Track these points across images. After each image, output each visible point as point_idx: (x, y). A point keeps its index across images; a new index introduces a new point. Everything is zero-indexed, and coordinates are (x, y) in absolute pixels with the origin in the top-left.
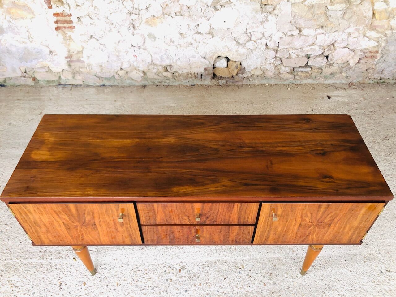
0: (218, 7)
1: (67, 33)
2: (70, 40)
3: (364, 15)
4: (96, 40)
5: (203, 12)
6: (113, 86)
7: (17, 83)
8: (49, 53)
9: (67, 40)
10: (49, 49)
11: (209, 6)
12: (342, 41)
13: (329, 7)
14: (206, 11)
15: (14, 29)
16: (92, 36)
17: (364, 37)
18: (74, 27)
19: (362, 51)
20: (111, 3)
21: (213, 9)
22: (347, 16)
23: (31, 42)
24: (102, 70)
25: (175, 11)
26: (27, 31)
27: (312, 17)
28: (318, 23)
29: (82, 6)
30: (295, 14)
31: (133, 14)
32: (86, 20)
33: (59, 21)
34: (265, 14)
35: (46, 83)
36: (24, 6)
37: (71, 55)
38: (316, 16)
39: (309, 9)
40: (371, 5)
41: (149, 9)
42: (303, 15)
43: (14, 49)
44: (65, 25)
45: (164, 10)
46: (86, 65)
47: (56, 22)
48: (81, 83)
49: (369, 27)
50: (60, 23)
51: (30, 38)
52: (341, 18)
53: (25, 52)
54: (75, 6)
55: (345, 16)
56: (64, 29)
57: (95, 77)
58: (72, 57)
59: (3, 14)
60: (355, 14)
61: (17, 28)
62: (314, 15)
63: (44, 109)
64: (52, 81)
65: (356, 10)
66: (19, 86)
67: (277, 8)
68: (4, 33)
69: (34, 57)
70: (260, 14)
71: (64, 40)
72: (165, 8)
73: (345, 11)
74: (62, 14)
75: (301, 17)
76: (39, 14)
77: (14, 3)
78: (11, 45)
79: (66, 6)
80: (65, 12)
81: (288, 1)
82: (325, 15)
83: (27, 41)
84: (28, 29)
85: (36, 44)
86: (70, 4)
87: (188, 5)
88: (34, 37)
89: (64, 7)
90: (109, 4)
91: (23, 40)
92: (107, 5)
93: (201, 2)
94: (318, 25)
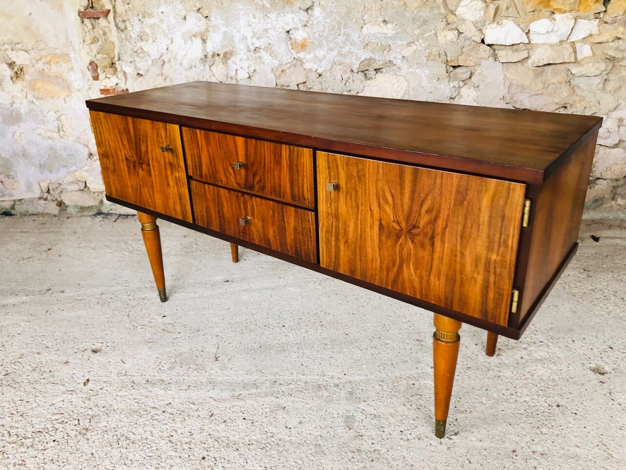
0: (371, 73)
5: (344, 82)
7: (31, 210)
8: (87, 157)
10: (88, 150)
11: (355, 71)
12: (607, 134)
13: (574, 71)
14: (350, 81)
15: (37, 115)
20: (192, 68)
21: (361, 76)
22: (611, 86)
23: (62, 138)
25: (296, 81)
26: (57, 119)
27: (543, 88)
28: (557, 100)
29: (146, 74)
30: (511, 84)
34: (456, 83)
35: (78, 210)
36: (56, 77)
38: (551, 87)
39: (535, 75)
41: (252, 78)
42: (527, 83)
43: (33, 150)
45: (278, 79)
51: (61, 131)
52: (599, 90)
53: (50, 154)
54: (135, 75)
55: (606, 87)
59: (22, 90)
61: (42, 114)
62: (546, 85)
64: (89, 207)
66: (35, 214)
67: (476, 73)
68: (20, 122)
69: (62, 163)
70: (446, 82)
72: (280, 75)
73: (605, 78)
74: (115, 89)
75: (523, 88)
76: (79, 90)
77: (42, 72)
78: (29, 143)
79: (120, 75)
80: (119, 85)
81: (495, 60)
82: (568, 85)
83: (55, 135)
84: (59, 114)
85: (68, 140)
86: (127, 72)
87: (319, 71)
88: (67, 129)
89: (117, 77)
90: (189, 70)
91: (49, 134)
92: (184, 72)
93: (341, 64)
94: (557, 104)
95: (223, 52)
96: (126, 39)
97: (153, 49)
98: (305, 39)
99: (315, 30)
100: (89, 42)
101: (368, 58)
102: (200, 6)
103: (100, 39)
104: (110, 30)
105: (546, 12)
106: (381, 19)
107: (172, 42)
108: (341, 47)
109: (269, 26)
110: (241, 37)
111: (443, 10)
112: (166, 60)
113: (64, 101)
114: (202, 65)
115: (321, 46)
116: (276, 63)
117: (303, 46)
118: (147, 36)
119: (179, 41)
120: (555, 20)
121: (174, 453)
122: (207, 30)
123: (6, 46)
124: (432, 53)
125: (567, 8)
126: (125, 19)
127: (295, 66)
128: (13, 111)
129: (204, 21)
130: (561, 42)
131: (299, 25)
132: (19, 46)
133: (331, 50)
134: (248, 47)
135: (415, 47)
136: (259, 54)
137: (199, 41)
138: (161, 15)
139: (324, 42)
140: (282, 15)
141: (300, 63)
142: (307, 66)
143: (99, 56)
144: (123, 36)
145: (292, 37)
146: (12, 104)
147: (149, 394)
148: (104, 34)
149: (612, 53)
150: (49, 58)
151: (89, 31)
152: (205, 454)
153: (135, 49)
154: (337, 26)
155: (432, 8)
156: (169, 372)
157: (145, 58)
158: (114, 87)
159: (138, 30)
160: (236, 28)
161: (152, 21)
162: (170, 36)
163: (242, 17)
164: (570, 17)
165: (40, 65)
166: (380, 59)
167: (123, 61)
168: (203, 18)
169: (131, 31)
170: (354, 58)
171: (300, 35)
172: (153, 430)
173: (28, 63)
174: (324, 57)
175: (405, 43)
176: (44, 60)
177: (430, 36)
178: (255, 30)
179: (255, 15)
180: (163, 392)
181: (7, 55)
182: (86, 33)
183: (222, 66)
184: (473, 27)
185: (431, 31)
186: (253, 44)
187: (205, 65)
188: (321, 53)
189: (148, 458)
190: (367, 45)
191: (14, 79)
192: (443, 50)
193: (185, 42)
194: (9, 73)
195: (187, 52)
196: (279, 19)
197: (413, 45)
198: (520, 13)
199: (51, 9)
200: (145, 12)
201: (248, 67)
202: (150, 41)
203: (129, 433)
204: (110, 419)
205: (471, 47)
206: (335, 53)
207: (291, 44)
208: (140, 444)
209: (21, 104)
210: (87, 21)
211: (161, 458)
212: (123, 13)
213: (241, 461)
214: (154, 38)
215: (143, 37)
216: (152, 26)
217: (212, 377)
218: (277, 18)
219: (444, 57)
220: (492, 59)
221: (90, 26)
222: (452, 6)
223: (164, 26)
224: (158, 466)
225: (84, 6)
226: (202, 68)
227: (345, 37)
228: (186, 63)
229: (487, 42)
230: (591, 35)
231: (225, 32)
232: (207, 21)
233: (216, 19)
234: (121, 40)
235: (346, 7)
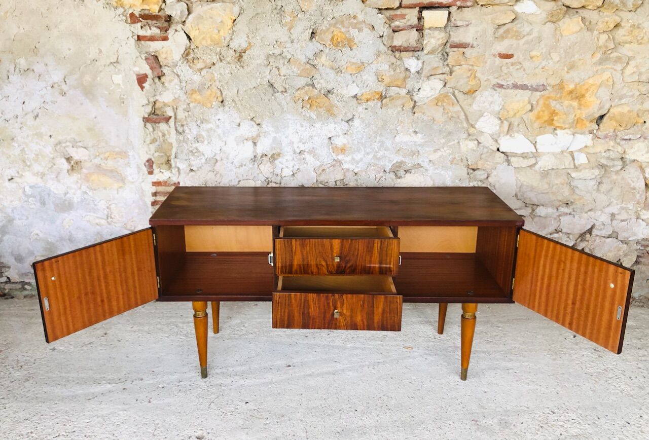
0: (402, 173)
3: (632, 186)
5: (378, 180)
11: (387, 172)
12: (602, 227)
13: (573, 175)
14: (383, 179)
15: (88, 204)
17: (638, 220)
19: (638, 243)
20: (242, 166)
21: (392, 174)
22: (604, 187)
23: (109, 224)
25: (335, 178)
26: (108, 208)
28: (560, 198)
29: (198, 170)
30: (522, 184)
31: (271, 182)
33: (159, 192)
34: (475, 183)
36: (112, 171)
38: (554, 187)
39: (542, 177)
40: (639, 171)
41: (295, 175)
42: (535, 184)
43: (79, 235)
45: (320, 177)
47: (155, 194)
49: (642, 205)
50: (161, 196)
51: (109, 217)
52: (594, 190)
53: (96, 239)
54: (188, 171)
55: (600, 188)
59: (77, 182)
60: (617, 184)
61: (94, 203)
62: (551, 186)
63: (111, 328)
65: (617, 179)
67: (492, 175)
68: (71, 210)
72: (320, 174)
73: (599, 181)
74: (166, 182)
75: (532, 188)
76: (133, 182)
77: (98, 166)
78: (77, 228)
79: (175, 171)
80: (172, 178)
81: (509, 165)
82: (568, 186)
83: (103, 222)
84: (110, 203)
85: (115, 226)
86: (181, 168)
87: (356, 171)
88: (115, 216)
89: (171, 173)
90: (239, 168)
91: (97, 221)
92: (234, 170)
93: (375, 165)
94: (560, 201)
95: (271, 154)
96: (184, 141)
97: (207, 149)
98: (344, 145)
99: (355, 138)
100: (148, 142)
101: (399, 161)
102: (254, 116)
103: (158, 140)
104: (169, 133)
105: (551, 128)
106: (412, 130)
107: (225, 145)
108: (376, 152)
109: (314, 133)
110: (289, 141)
111: (465, 125)
112: (218, 158)
113: (116, 192)
114: (251, 164)
115: (358, 151)
116: (318, 164)
117: (343, 150)
118: (203, 138)
119: (231, 143)
120: (557, 135)
122: (258, 136)
123: (68, 144)
124: (455, 158)
125: (567, 126)
126: (185, 123)
127: (334, 166)
128: (65, 200)
129: (256, 127)
130: (562, 152)
131: (340, 133)
132: (80, 144)
133: (368, 154)
134: (294, 150)
135: (441, 153)
136: (304, 156)
137: (250, 143)
138: (217, 122)
139: (362, 148)
140: (326, 124)
141: (339, 164)
142: (345, 166)
143: (157, 154)
144: (181, 138)
145: (333, 142)
146: (66, 194)
148: (164, 135)
149: (604, 161)
150: (106, 155)
151: (150, 134)
153: (191, 149)
154: (374, 135)
155: (456, 123)
157: (200, 157)
159: (195, 133)
160: (285, 134)
161: (209, 126)
162: (224, 139)
163: (290, 125)
164: (569, 132)
165: (97, 161)
166: (409, 162)
167: (178, 158)
168: (255, 125)
169: (189, 134)
170: (387, 160)
171: (340, 141)
173: (86, 158)
174: (361, 160)
175: (432, 149)
176: (102, 156)
177: (454, 144)
178: (302, 137)
179: (302, 125)
181: (67, 151)
182: (147, 135)
183: (270, 165)
184: (491, 138)
185: (454, 140)
186: (299, 147)
187: (254, 164)
188: (358, 156)
190: (399, 150)
191: (70, 172)
192: (465, 156)
193: (237, 145)
194: (66, 166)
195: (239, 153)
196: (323, 128)
197: (439, 151)
198: (529, 128)
199: (116, 114)
200: (203, 119)
201: (293, 167)
202: (206, 142)
205: (488, 154)
206: (371, 156)
207: (332, 148)
209: (74, 194)
210: (149, 125)
212: (182, 118)
214: (210, 140)
215: (199, 140)
216: (208, 131)
218: (321, 127)
219: (465, 162)
220: (506, 164)
221: (151, 129)
222: (472, 121)
223: (219, 131)
225: (148, 113)
226: (251, 166)
227: (380, 144)
228: (237, 163)
229: (501, 150)
230: (586, 147)
231: (275, 137)
232: (258, 127)
233: (267, 126)
234: (178, 141)
235: (383, 120)
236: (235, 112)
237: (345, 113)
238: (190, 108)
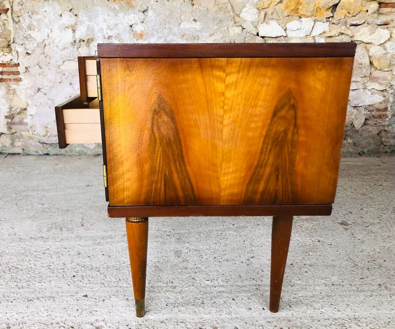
1: (11, 87)
2: (13, 94)
4: (43, 94)
6: (59, 155)
9: (11, 94)
16: (39, 89)
17: (365, 90)
18: (21, 78)
19: (366, 109)
20: (65, 49)
24: (47, 132)
29: (33, 53)
32: (34, 70)
33: (4, 72)
37: (12, 115)
40: (365, 50)
44: (11, 77)
46: (29, 127)
47: (1, 73)
48: (20, 151)
49: (368, 79)
50: (6, 75)
54: (25, 54)
56: (8, 81)
57: (38, 144)
58: (14, 118)
71: (7, 94)
74: (9, 63)
79: (14, 53)
80: (13, 60)
86: (19, 51)
89: (12, 55)
90: (63, 50)
92: (59, 52)
95: (87, 39)
96: (19, 28)
97: (37, 36)
98: (142, 31)
99: (149, 25)
102: (72, 8)
104: (8, 23)
105: (297, 16)
106: (192, 19)
107: (51, 32)
108: (166, 37)
109: (119, 22)
110: (100, 28)
111: (232, 14)
112: (47, 44)
114: (72, 47)
115: (153, 35)
117: (142, 35)
118: (35, 26)
119: (56, 31)
120: (302, 22)
121: (52, 274)
122: (76, 24)
126: (19, 15)
130: (306, 36)
131: (139, 22)
134: (104, 36)
135: (215, 37)
136: (111, 40)
137: (70, 31)
138: (44, 13)
139: (155, 33)
140: (127, 15)
144: (17, 26)
145: (133, 29)
147: (32, 244)
148: (4, 25)
152: (75, 274)
153: (25, 36)
154: (164, 23)
155: (225, 12)
156: (47, 233)
157: (32, 42)
158: (9, 62)
159: (28, 23)
160: (96, 23)
161: (39, 17)
162: (50, 27)
163: (100, 15)
167: (16, 43)
168: (73, 16)
169: (23, 23)
171: (139, 28)
172: (36, 263)
175: (208, 34)
177: (224, 30)
178: (109, 25)
179: (109, 15)
180: (43, 243)
183: (86, 48)
184: (251, 25)
185: (225, 27)
186: (107, 33)
187: (74, 48)
189: (33, 278)
190: (183, 35)
192: (233, 39)
193: (61, 32)
195: (62, 38)
196: (125, 17)
197: (213, 36)
198: (280, 17)
200: (33, 11)
202: (36, 30)
203: (18, 265)
204: (3, 259)
205: (250, 38)
207: (133, 34)
208: (26, 271)
211: (43, 277)
212: (18, 11)
213: (102, 277)
214: (39, 29)
215: (31, 28)
216: (38, 20)
217: (79, 234)
218: (124, 16)
222: (237, 11)
223: (46, 21)
224: (40, 281)
226: (72, 49)
227: (169, 30)
228: (60, 46)
229: (260, 34)
230: (324, 32)
231: (89, 25)
232: (75, 17)
233: (82, 17)
234: (16, 29)
235: (169, 10)
236: (58, 4)
237: (141, 5)
238: (23, 2)
